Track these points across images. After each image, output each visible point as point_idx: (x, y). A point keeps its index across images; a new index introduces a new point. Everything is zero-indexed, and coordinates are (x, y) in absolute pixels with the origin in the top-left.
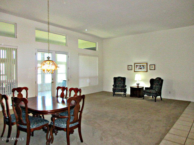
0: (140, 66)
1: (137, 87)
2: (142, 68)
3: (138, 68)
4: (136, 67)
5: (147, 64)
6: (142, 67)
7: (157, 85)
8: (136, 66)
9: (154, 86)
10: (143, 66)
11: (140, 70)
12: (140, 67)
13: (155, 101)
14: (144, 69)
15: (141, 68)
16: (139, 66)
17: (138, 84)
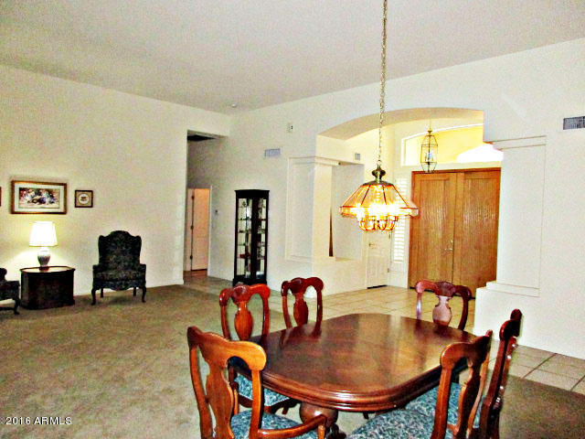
0: (38, 192)
1: (41, 268)
2: (47, 200)
3: (28, 198)
4: (21, 195)
5: (65, 185)
6: (45, 195)
7: (123, 253)
8: (21, 189)
9: (112, 258)
10: (50, 192)
11: (37, 207)
12: (38, 197)
13: (143, 301)
14: (54, 205)
15: (41, 201)
16: (33, 193)
17: (44, 260)
